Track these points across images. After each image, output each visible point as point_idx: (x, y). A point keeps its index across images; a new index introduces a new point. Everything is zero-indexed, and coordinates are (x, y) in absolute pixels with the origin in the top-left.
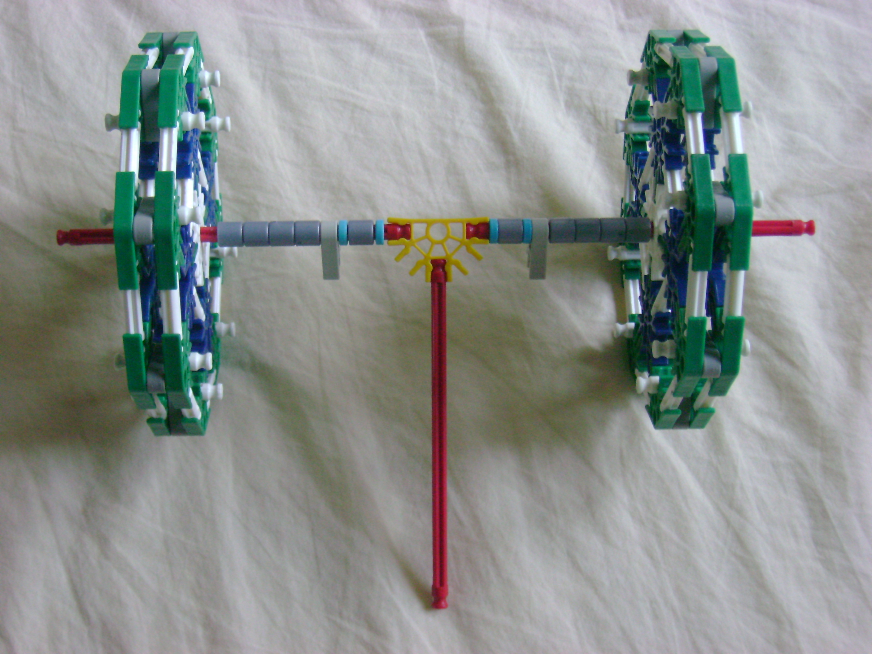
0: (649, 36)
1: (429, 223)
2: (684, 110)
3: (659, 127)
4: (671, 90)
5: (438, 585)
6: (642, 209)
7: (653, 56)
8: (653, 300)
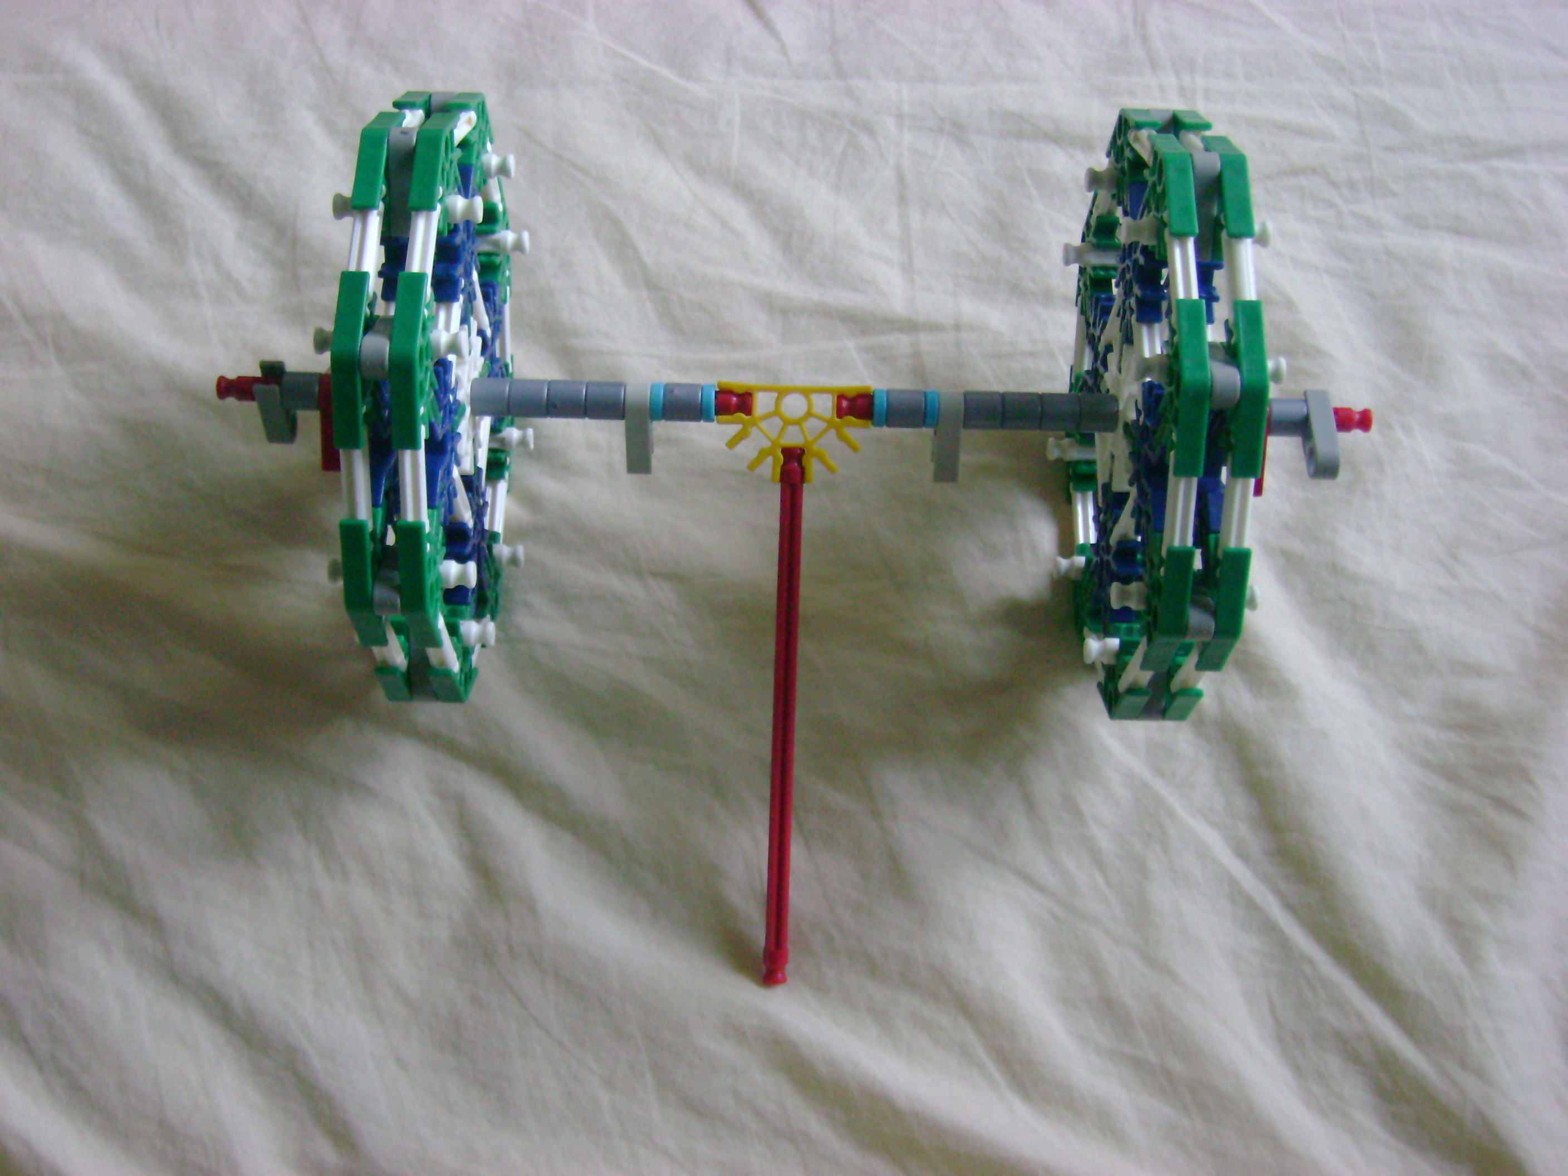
0: (1120, 118)
1: (782, 393)
2: (1166, 232)
3: (1130, 256)
4: (1148, 201)
5: (773, 948)
6: (1102, 383)
7: (1125, 147)
8: (1115, 522)
